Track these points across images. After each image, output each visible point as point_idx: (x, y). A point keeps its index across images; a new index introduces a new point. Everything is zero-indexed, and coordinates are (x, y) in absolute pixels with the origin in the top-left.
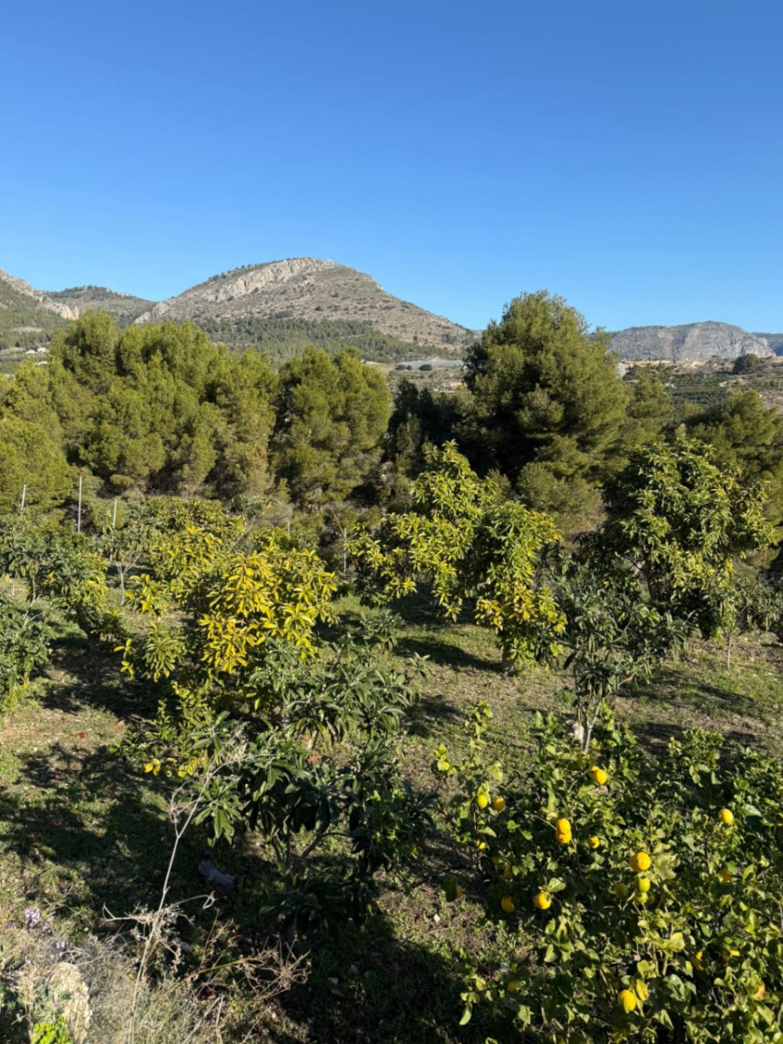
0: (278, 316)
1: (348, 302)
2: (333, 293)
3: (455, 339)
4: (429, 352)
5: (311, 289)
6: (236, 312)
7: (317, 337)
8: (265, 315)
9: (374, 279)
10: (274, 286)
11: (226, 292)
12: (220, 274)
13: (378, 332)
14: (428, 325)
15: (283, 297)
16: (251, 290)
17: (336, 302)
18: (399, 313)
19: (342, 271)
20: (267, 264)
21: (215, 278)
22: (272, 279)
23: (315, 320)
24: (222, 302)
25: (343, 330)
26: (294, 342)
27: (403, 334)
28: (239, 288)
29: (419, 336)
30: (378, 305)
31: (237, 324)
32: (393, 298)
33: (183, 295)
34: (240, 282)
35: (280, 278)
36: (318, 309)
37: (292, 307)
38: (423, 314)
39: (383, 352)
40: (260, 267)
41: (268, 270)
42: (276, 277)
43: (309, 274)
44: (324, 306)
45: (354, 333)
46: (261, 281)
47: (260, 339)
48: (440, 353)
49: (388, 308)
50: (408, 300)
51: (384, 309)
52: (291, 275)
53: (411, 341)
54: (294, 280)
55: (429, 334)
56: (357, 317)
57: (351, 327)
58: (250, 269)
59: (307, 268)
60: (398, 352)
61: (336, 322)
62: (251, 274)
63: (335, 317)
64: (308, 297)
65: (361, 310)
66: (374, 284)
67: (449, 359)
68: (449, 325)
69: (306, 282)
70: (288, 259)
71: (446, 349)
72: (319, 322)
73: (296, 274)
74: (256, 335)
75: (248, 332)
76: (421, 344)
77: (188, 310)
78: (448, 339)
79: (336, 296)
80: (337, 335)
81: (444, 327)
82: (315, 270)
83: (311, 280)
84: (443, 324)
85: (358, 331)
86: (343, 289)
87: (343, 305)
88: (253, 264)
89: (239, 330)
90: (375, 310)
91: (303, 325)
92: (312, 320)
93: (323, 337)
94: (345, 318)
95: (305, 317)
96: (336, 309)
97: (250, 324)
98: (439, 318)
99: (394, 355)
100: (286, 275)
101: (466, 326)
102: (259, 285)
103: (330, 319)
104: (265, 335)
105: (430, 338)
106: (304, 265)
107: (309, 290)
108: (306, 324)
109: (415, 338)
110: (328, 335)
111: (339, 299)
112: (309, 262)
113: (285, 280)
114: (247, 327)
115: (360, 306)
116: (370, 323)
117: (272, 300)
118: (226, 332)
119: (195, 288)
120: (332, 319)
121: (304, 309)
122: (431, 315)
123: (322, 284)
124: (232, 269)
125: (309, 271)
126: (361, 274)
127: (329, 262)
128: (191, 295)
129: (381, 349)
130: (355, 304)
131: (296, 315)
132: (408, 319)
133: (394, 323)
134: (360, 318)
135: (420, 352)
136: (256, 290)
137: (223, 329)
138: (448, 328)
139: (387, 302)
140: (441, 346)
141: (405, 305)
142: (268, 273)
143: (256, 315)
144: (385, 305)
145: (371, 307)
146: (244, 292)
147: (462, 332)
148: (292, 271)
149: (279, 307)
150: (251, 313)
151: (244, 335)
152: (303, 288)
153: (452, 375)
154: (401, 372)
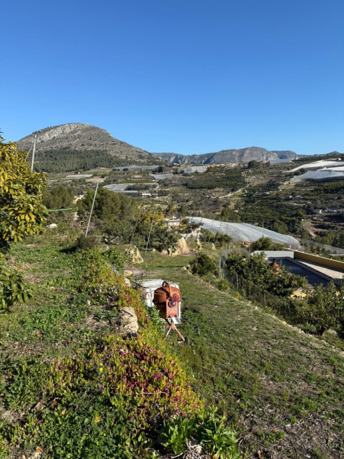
0: (64, 149)
1: (96, 142)
2: (89, 138)
3: (144, 157)
4: (131, 163)
5: (79, 136)
6: (45, 148)
7: (82, 158)
8: (58, 148)
9: (108, 132)
10: (62, 136)
11: (40, 139)
12: (37, 131)
13: (110, 155)
14: (132, 151)
15: (66, 140)
16: (51, 138)
17: (91, 142)
18: (119, 146)
19: (93, 128)
20: (59, 126)
21: (35, 133)
22: (61, 132)
23: (81, 150)
24: (39, 143)
25: (94, 154)
26: (71, 160)
27: (121, 156)
28: (46, 137)
29: (128, 156)
30: (109, 143)
31: (45, 153)
32: (116, 139)
33: (20, 141)
34: (47, 134)
35: (65, 132)
36: (83, 145)
37: (71, 144)
38: (129, 146)
39: (111, 163)
40: (55, 127)
41: (59, 129)
42: (63, 132)
43: (78, 130)
44: (85, 144)
45: (99, 155)
46: (56, 134)
47: (56, 159)
48: (136, 163)
49: (114, 144)
50: (123, 141)
51: (112, 144)
52: (70, 131)
53: (124, 158)
54: (72, 132)
55: (133, 155)
56: (100, 148)
57: (98, 153)
58: (51, 128)
59: (77, 127)
60: (118, 163)
61: (91, 150)
62: (52, 130)
63: (90, 148)
64: (78, 140)
65: (102, 145)
66: (108, 134)
67: (139, 166)
68: (141, 151)
69: (77, 133)
70: (69, 124)
71: (140, 161)
72: (83, 150)
73: (72, 130)
74: (54, 157)
75: (51, 156)
76: (129, 160)
77: (23, 147)
78: (141, 157)
79: (91, 139)
80: (91, 156)
81: (139, 152)
82: (81, 128)
83: (79, 132)
84: (139, 151)
85: (100, 154)
86: (93, 136)
87: (94, 143)
88: (53, 126)
89: (46, 156)
90: (108, 145)
91: (76, 152)
92: (80, 150)
93: (84, 157)
94: (95, 149)
95: (77, 149)
96: (91, 145)
97: (51, 153)
98: (137, 148)
99: (116, 164)
100: (68, 130)
101: (149, 152)
102: (55, 135)
103: (88, 149)
104: (58, 157)
105: (133, 157)
106: (76, 126)
107: (78, 137)
108: (77, 152)
109: (126, 157)
110: (87, 156)
111: (92, 141)
112: (78, 125)
113: (67, 133)
114: (50, 154)
115: (101, 144)
116: (106, 151)
117: (62, 142)
118: (41, 156)
119: (26, 138)
120: (89, 149)
121: (75, 144)
122: (133, 147)
123: (84, 134)
124: (43, 128)
125: (78, 129)
126: (102, 130)
127: (88, 123)
128: (24, 141)
129: (110, 162)
130: (99, 142)
131: (73, 148)
132: (123, 149)
133: (117, 150)
134: (101, 149)
135: (127, 163)
136: (54, 137)
137: (39, 155)
138: (141, 152)
139: (114, 141)
140: (138, 161)
141: (122, 143)
142: (60, 130)
143: (54, 149)
144: (113, 143)
145: (107, 144)
146: (48, 139)
147: (147, 154)
148: (70, 129)
149: (65, 144)
150: (52, 148)
151: (48, 157)
152: (75, 136)
153: (137, 172)
154: (115, 172)
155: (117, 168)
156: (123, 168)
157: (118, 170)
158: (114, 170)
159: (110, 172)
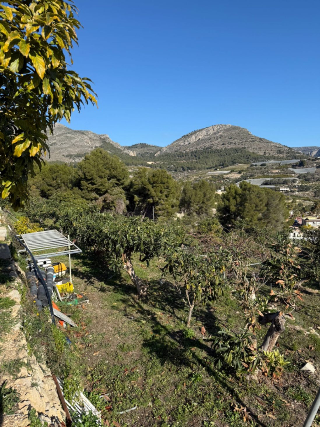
0: (207, 148)
1: (236, 140)
2: (230, 137)
3: (283, 152)
4: (269, 158)
5: (221, 136)
6: (191, 149)
7: (222, 156)
8: (202, 148)
9: (248, 130)
10: (206, 137)
11: (188, 141)
12: (186, 135)
13: (248, 152)
14: (271, 147)
15: (209, 141)
16: (197, 140)
17: (230, 141)
18: (258, 143)
19: (234, 128)
20: (204, 129)
21: (184, 136)
22: (206, 134)
23: (222, 149)
24: (186, 145)
25: (233, 152)
26: (212, 158)
27: (259, 152)
28: (193, 139)
29: (267, 152)
30: (249, 141)
31: (191, 153)
32: (255, 137)
33: (172, 144)
34: (193, 137)
35: (209, 133)
36: (223, 144)
37: (213, 144)
38: (269, 142)
39: (249, 160)
40: (201, 130)
41: (204, 131)
42: (207, 134)
43: (221, 131)
44: (226, 143)
45: (238, 153)
46: (201, 136)
47: (199, 158)
48: (274, 158)
49: (253, 141)
50: (262, 137)
51: (251, 142)
52: (213, 132)
53: (262, 154)
54: (215, 134)
55: (271, 150)
56: (239, 146)
57: (236, 150)
58: (198, 131)
59: (220, 128)
60: (255, 159)
61: (230, 149)
62: (198, 133)
63: (230, 147)
64: (220, 140)
65: (241, 143)
66: (248, 132)
67: (277, 160)
68: (281, 146)
69: (219, 134)
70: (212, 126)
71: (279, 156)
72: (223, 149)
73: (215, 131)
74: (198, 157)
75: (195, 156)
76: (267, 155)
77: (174, 149)
78: (280, 152)
79: (231, 138)
80: (230, 154)
81: (278, 147)
82: (223, 129)
83: (221, 133)
84: (278, 146)
85: (239, 152)
86: (234, 135)
87: (234, 142)
88: (198, 129)
89: (192, 155)
90: (247, 143)
91: (217, 151)
92: (220, 149)
93: (224, 155)
94: (234, 147)
95: (218, 148)
96: (231, 143)
97: (196, 153)
98: (276, 143)
99: (254, 160)
100: (211, 132)
101: (289, 146)
102: (200, 137)
103: (228, 148)
104: (201, 156)
105: (271, 152)
106: (219, 127)
107: (220, 137)
108: (218, 151)
109: (265, 153)
110: (227, 154)
111: (232, 140)
112: (221, 126)
113: (211, 134)
114: (195, 154)
115: (241, 141)
116: (245, 148)
117: (205, 142)
118: (187, 156)
119: (177, 141)
120: (229, 148)
121: (217, 145)
122: (272, 142)
123: (226, 134)
124: (191, 132)
125: (220, 130)
126: (242, 128)
127: (229, 125)
128: (175, 144)
129: (248, 158)
130: (239, 141)
131: (214, 147)
132: (262, 145)
133: (256, 147)
134: (240, 146)
135: (265, 158)
136: (199, 139)
137: (186, 156)
138: (280, 147)
139: (253, 139)
140: (276, 156)
141: (261, 139)
142: (204, 132)
143: (199, 149)
144: (252, 140)
145: (246, 141)
146: (194, 141)
147: (287, 149)
148: (214, 130)
149: (208, 145)
150: (197, 148)
151: (193, 157)
152: (218, 137)
153: (275, 167)
154: (252, 167)
155: (254, 164)
156: (261, 163)
157: (256, 165)
158: (252, 166)
159: (248, 168)
